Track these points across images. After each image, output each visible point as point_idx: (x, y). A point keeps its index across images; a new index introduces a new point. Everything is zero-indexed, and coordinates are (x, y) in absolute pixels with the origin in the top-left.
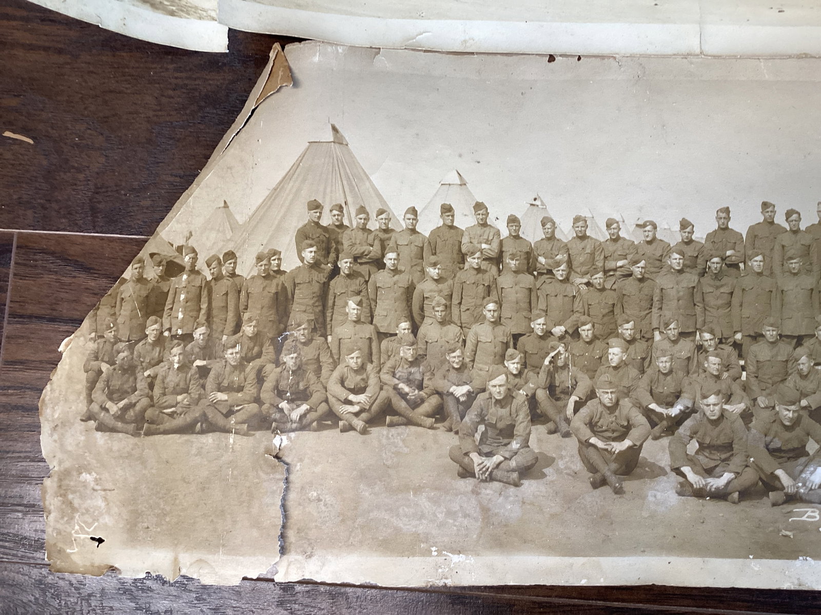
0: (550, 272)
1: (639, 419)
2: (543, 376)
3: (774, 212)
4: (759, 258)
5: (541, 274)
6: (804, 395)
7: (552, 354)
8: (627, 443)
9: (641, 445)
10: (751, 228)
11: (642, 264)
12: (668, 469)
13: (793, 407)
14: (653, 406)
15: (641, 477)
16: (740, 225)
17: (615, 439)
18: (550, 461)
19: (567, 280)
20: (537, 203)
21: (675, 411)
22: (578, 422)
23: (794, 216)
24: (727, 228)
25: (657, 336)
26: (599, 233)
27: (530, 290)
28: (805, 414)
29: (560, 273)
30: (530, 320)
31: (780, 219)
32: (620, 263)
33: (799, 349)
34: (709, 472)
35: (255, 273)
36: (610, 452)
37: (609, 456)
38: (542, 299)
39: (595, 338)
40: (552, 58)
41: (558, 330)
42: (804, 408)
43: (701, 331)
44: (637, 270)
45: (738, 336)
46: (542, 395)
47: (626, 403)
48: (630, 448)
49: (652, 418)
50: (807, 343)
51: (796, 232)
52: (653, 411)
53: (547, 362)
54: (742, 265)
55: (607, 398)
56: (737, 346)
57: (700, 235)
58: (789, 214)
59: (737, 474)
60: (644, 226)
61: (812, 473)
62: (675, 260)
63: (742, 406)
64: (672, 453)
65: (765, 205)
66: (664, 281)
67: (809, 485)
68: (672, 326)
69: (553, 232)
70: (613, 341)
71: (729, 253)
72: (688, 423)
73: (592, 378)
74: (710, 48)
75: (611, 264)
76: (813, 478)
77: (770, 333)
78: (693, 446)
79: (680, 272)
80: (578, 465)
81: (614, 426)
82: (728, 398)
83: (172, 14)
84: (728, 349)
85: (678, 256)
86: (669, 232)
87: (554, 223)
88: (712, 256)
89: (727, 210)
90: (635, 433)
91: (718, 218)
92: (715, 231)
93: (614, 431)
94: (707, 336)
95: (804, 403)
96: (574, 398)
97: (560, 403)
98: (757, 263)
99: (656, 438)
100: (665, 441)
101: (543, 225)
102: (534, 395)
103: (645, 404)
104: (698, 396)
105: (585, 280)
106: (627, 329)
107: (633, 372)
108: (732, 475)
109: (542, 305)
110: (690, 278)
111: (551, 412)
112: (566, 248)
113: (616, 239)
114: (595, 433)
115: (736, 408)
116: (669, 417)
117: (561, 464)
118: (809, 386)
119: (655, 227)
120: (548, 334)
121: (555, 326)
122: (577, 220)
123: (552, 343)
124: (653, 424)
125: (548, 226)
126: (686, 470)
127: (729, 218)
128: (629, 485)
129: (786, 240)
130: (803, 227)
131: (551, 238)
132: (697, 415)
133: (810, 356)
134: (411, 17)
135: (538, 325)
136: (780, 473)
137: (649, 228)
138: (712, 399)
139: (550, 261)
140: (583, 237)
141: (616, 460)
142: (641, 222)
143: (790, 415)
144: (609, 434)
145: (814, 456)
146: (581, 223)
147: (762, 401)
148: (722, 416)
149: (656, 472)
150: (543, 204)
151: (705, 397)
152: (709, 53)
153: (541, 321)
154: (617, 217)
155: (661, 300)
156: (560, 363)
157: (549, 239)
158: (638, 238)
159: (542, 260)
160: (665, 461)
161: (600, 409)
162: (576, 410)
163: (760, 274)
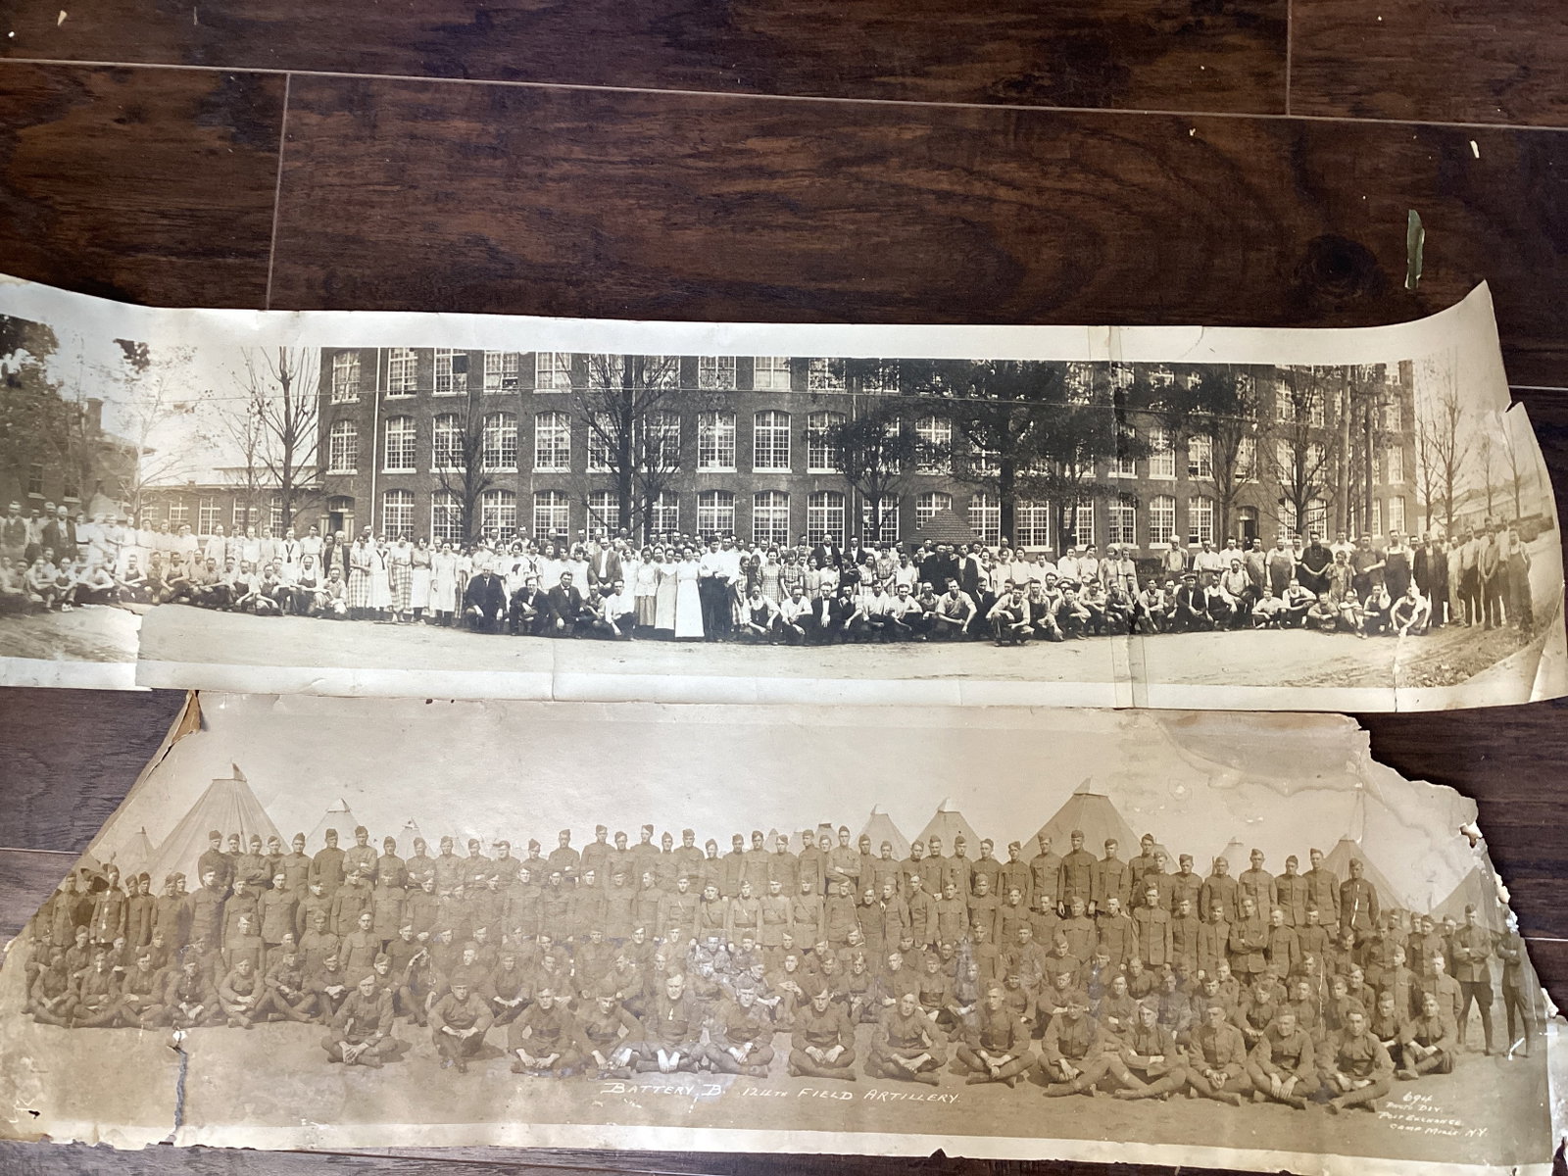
0: (419, 886)
1: (486, 1009)
2: (407, 975)
3: (605, 834)
4: (592, 873)
5: (411, 887)
6: (620, 988)
7: (416, 957)
8: (474, 1030)
9: (485, 1032)
10: (587, 848)
11: (495, 878)
12: (506, 1051)
13: (610, 999)
14: (497, 999)
15: (483, 1058)
16: (578, 845)
17: (463, 1028)
18: (408, 1047)
19: (433, 893)
20: (411, 825)
21: (514, 1003)
22: (433, 1014)
23: (622, 838)
24: (567, 847)
25: (505, 940)
26: (462, 852)
27: (400, 902)
28: (619, 1004)
29: (427, 887)
30: (399, 928)
31: (610, 841)
32: (478, 877)
33: (617, 951)
34: (541, 1054)
35: (164, 893)
36: (459, 1039)
37: (456, 1042)
38: (410, 909)
39: (453, 942)
40: (429, 701)
41: (422, 936)
42: (617, 999)
43: (541, 935)
44: (492, 883)
45: (571, 939)
46: (404, 991)
47: (475, 996)
48: (475, 1034)
49: (497, 1010)
50: (626, 945)
51: (622, 850)
52: (497, 1003)
53: (411, 964)
54: (577, 879)
55: (460, 993)
56: (569, 948)
57: (544, 854)
58: (617, 836)
59: (562, 1055)
60: (500, 845)
61: (621, 1053)
62: (524, 875)
63: (569, 998)
64: (510, 1038)
65: (599, 828)
66: (512, 893)
67: (618, 1063)
68: (518, 931)
69: (423, 852)
70: (468, 944)
71: (567, 869)
72: (525, 1012)
73: (448, 976)
74: (558, 694)
75: (471, 879)
76: (621, 1058)
77: (596, 936)
78: (528, 1031)
79: (528, 884)
80: (433, 1049)
81: (462, 1017)
82: (558, 992)
83: (102, 660)
84: (561, 950)
85: (524, 871)
86: (521, 851)
87: (424, 842)
88: (554, 871)
89: (568, 832)
90: (480, 1021)
91: (561, 839)
92: (557, 850)
93: (463, 1021)
94: (545, 939)
95: (619, 995)
96: (432, 993)
97: (422, 998)
98: (589, 877)
99: (497, 1026)
100: (505, 1028)
101: (416, 844)
102: (398, 991)
103: (490, 997)
104: (535, 989)
105: (448, 893)
106: (480, 934)
107: (483, 971)
108: (557, 1056)
109: (410, 915)
110: (536, 891)
111: (412, 1007)
112: (434, 865)
113: (476, 857)
114: (448, 1023)
115: (563, 1000)
116: (509, 1007)
117: (416, 1049)
118: (624, 981)
119: (509, 846)
120: (413, 940)
121: (421, 931)
122: (444, 840)
123: (417, 947)
124: (496, 1014)
125: (420, 845)
126: (521, 1052)
127: (568, 839)
128: (473, 1065)
129: (614, 858)
130: (628, 848)
131: (421, 856)
132: (533, 1006)
133: (626, 956)
134: (308, 666)
135: (406, 932)
136: (595, 1053)
137: (503, 847)
138: (546, 992)
139: (419, 876)
140: (447, 855)
141: (463, 1045)
142: (497, 842)
143: (607, 1005)
144: (459, 1023)
145: (624, 1040)
146: (448, 843)
147: (585, 994)
148: (552, 1007)
149: (496, 1053)
150: (416, 826)
151: (540, 990)
152: (560, 698)
153: (409, 928)
154: (477, 837)
155: (510, 909)
156: (422, 964)
157: (418, 857)
158: (494, 855)
159: (412, 875)
160: (503, 1045)
161: (453, 1002)
162: (433, 1005)
163: (591, 887)
